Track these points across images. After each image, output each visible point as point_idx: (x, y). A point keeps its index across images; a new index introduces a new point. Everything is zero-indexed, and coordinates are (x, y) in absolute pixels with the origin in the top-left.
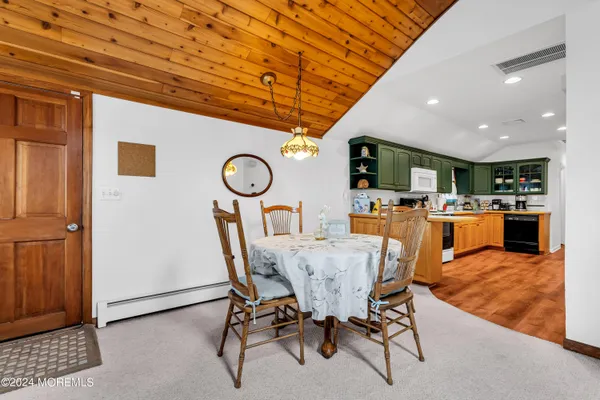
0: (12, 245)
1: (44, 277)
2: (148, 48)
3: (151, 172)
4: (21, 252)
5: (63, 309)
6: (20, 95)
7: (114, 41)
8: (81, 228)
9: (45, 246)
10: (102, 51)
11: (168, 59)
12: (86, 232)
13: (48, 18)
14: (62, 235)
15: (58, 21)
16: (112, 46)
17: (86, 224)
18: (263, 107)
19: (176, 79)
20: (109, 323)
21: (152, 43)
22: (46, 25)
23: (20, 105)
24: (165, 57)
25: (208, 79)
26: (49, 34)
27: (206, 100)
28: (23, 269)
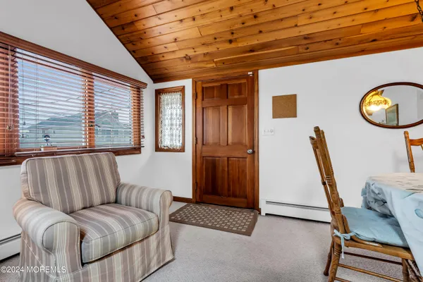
0: (226, 159)
1: (239, 178)
2: (280, 26)
3: (294, 114)
4: (230, 162)
5: (246, 198)
6: (229, 83)
7: (261, 32)
8: (254, 152)
9: (239, 161)
10: (256, 42)
11: (296, 26)
12: (256, 154)
13: (230, 37)
14: (245, 155)
15: (235, 36)
16: (261, 36)
17: (256, 150)
18: (412, 23)
19: (306, 37)
20: (267, 214)
21: (282, 20)
22: (231, 41)
23: (229, 88)
24: (294, 25)
25: (334, 25)
26: (233, 45)
27: (337, 44)
28: (231, 172)
